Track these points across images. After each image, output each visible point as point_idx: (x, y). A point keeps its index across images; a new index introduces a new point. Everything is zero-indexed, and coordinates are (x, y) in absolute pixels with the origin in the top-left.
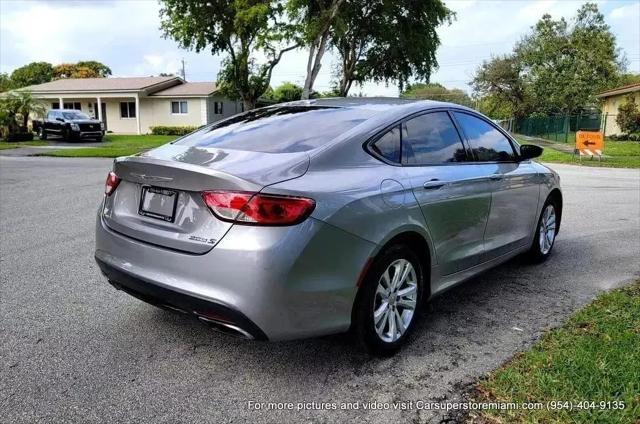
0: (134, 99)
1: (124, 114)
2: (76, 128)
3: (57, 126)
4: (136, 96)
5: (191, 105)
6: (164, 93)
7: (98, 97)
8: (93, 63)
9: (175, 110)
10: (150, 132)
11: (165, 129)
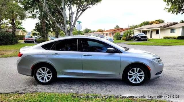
0: (159, 29)
1: (157, 34)
2: (140, 38)
3: (137, 37)
4: (159, 28)
5: (177, 30)
6: (169, 27)
7: (150, 29)
8: (159, 20)
9: (171, 32)
10: (163, 38)
11: (167, 37)
